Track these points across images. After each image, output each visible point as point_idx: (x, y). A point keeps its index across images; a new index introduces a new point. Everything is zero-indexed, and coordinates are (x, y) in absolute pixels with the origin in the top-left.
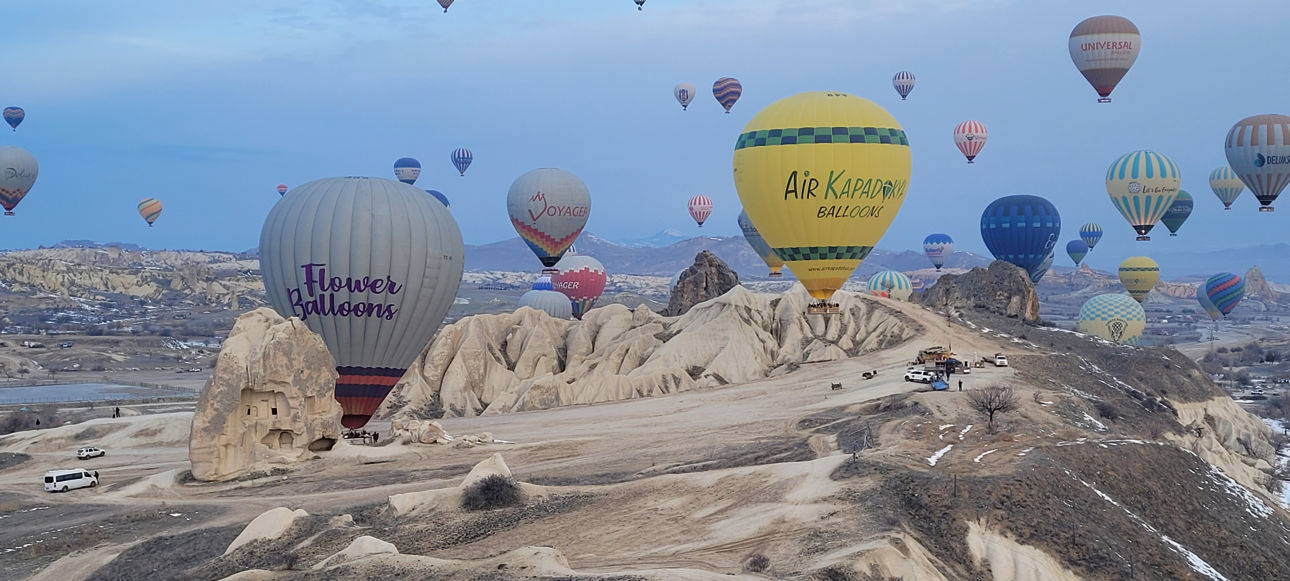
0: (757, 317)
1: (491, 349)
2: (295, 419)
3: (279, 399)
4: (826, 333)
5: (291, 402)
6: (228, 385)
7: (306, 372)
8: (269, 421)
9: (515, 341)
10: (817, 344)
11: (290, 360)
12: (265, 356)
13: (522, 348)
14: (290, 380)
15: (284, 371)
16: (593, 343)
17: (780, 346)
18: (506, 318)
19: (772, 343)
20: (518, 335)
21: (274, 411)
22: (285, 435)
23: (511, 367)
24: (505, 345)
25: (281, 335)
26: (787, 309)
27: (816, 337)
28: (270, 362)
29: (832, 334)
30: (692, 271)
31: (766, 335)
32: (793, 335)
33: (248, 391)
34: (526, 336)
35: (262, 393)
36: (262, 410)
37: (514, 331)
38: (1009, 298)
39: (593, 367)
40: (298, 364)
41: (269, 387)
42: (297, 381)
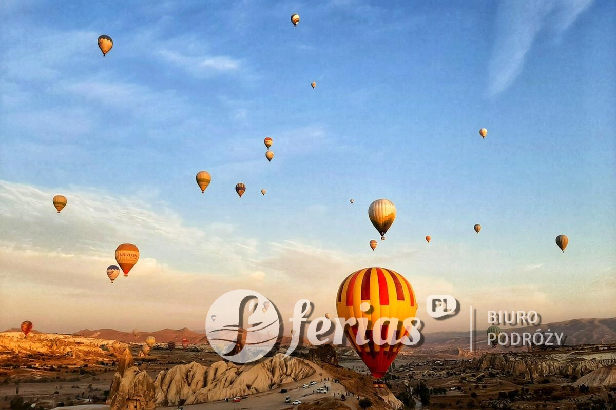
0: (266, 366)
1: (183, 378)
3: (138, 402)
4: (286, 372)
5: (142, 403)
6: (122, 397)
7: (147, 391)
9: (191, 375)
10: (284, 376)
11: (143, 387)
12: (135, 386)
13: (193, 378)
14: (142, 395)
15: (141, 392)
16: (215, 375)
17: (273, 377)
18: (188, 366)
19: (271, 376)
20: (192, 373)
21: (136, 407)
23: (189, 385)
24: (187, 377)
25: (141, 378)
26: (275, 362)
27: (284, 374)
28: (137, 388)
29: (289, 372)
31: (269, 373)
32: (277, 373)
33: (129, 399)
34: (194, 374)
35: (133, 400)
36: (132, 406)
37: (190, 371)
38: (331, 358)
39: (216, 385)
40: (145, 388)
41: (135, 398)
42: (144, 395)
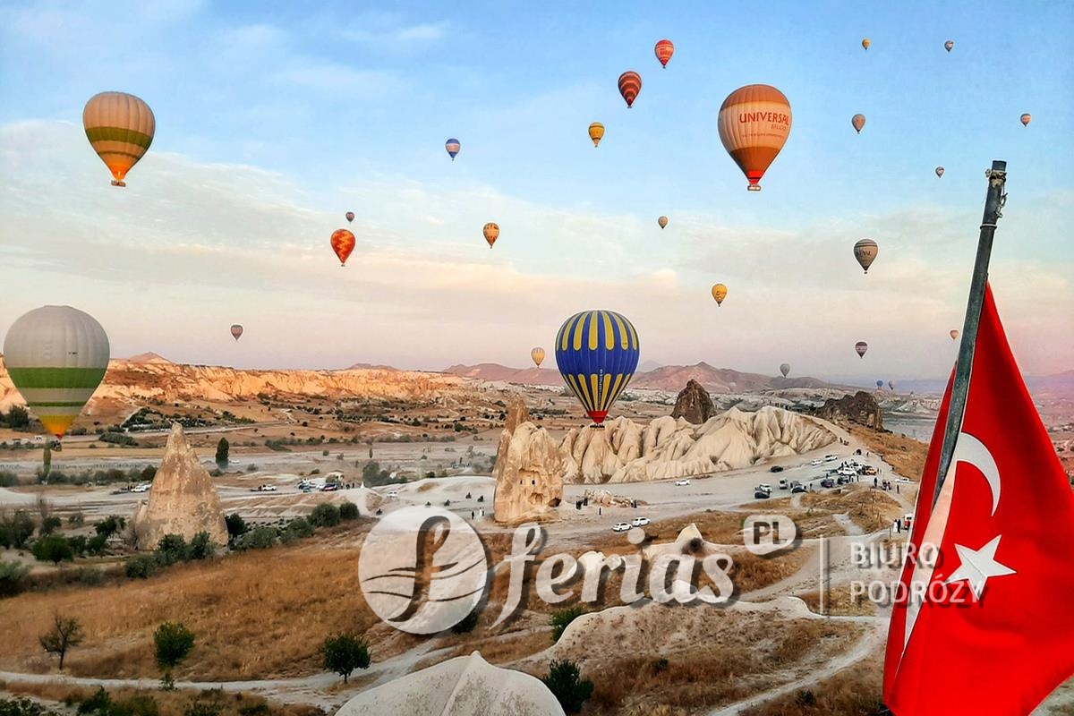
1: (605, 441)
2: (544, 487)
3: (536, 475)
4: (781, 437)
5: (542, 478)
6: (513, 467)
7: (549, 460)
8: (531, 488)
9: (617, 436)
10: (778, 445)
11: (542, 453)
12: (531, 450)
13: (621, 441)
14: (542, 465)
15: (539, 460)
16: (657, 439)
17: (757, 445)
18: (613, 423)
20: (619, 434)
21: (533, 482)
22: (538, 496)
23: (616, 452)
24: (612, 439)
25: (538, 439)
27: (777, 440)
28: (533, 454)
29: (786, 438)
30: (686, 391)
31: (749, 438)
32: (765, 439)
33: (522, 470)
34: (623, 435)
35: (528, 471)
36: (528, 481)
37: (616, 431)
38: (868, 415)
39: (659, 454)
40: (546, 455)
41: (531, 469)
42: (545, 465)
